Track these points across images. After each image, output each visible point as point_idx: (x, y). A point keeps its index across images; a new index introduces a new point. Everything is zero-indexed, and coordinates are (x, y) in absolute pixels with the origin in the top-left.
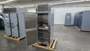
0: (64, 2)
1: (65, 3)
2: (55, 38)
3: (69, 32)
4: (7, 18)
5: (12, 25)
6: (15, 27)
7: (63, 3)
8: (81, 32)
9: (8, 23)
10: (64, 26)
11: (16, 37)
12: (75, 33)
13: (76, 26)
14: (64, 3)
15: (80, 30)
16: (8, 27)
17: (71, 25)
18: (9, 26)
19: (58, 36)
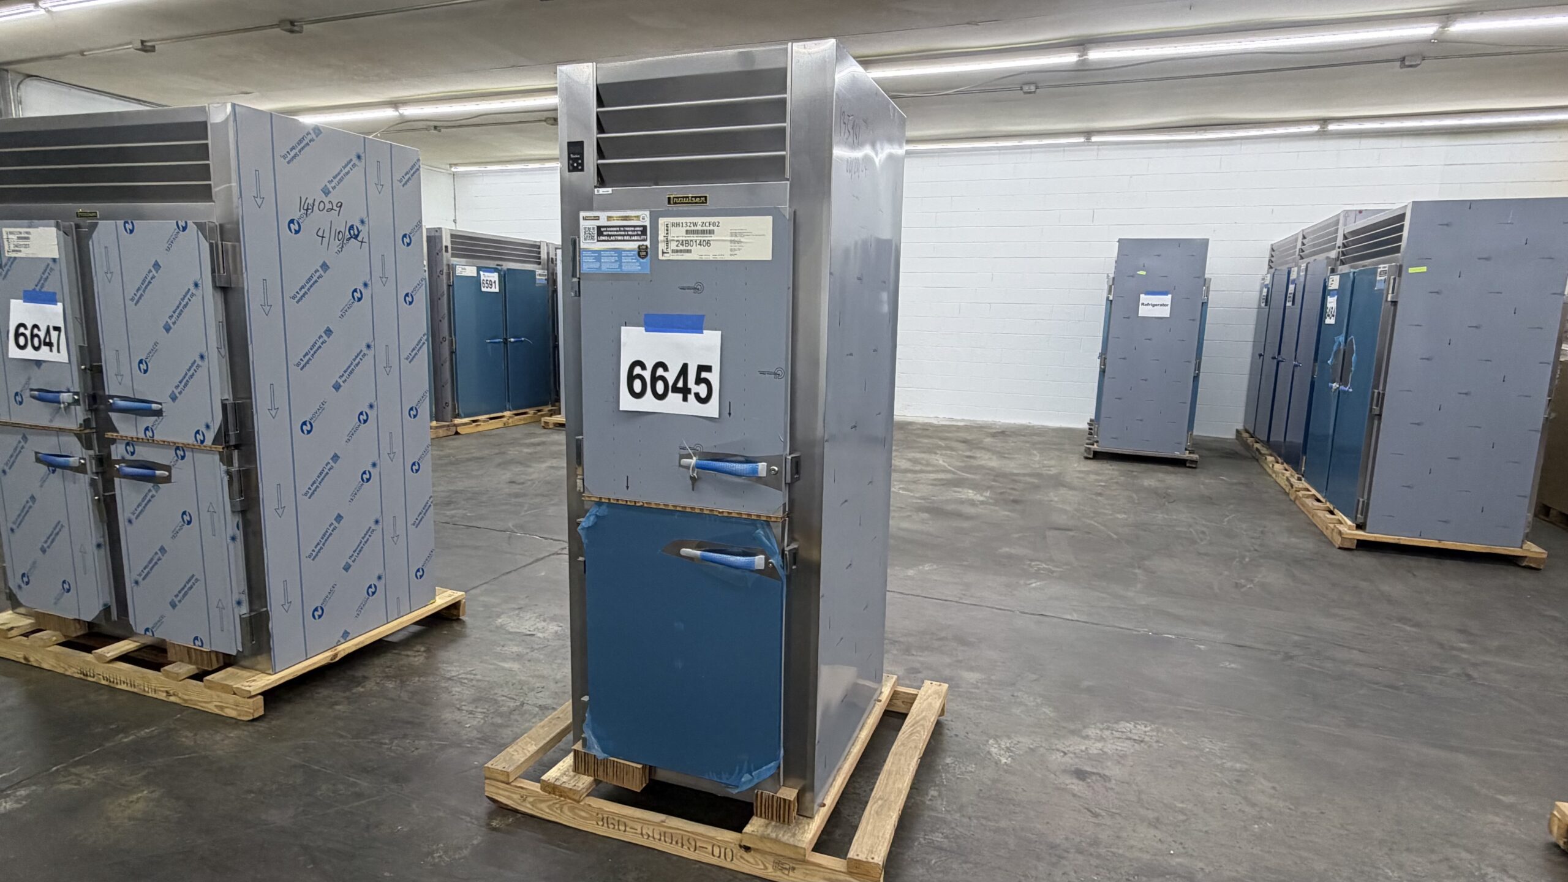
0: (1082, 44)
1: (1096, 55)
2: (915, 676)
3: (1164, 566)
4: (32, 297)
5: (125, 427)
6: (182, 472)
7: (1070, 58)
8: (1366, 560)
9: (46, 396)
10: (1078, 468)
11: (189, 654)
12: (1273, 577)
13: (1291, 459)
14: (1083, 69)
15: (1347, 528)
16: (52, 463)
17: (1197, 445)
18: (77, 454)
19: (962, 641)
